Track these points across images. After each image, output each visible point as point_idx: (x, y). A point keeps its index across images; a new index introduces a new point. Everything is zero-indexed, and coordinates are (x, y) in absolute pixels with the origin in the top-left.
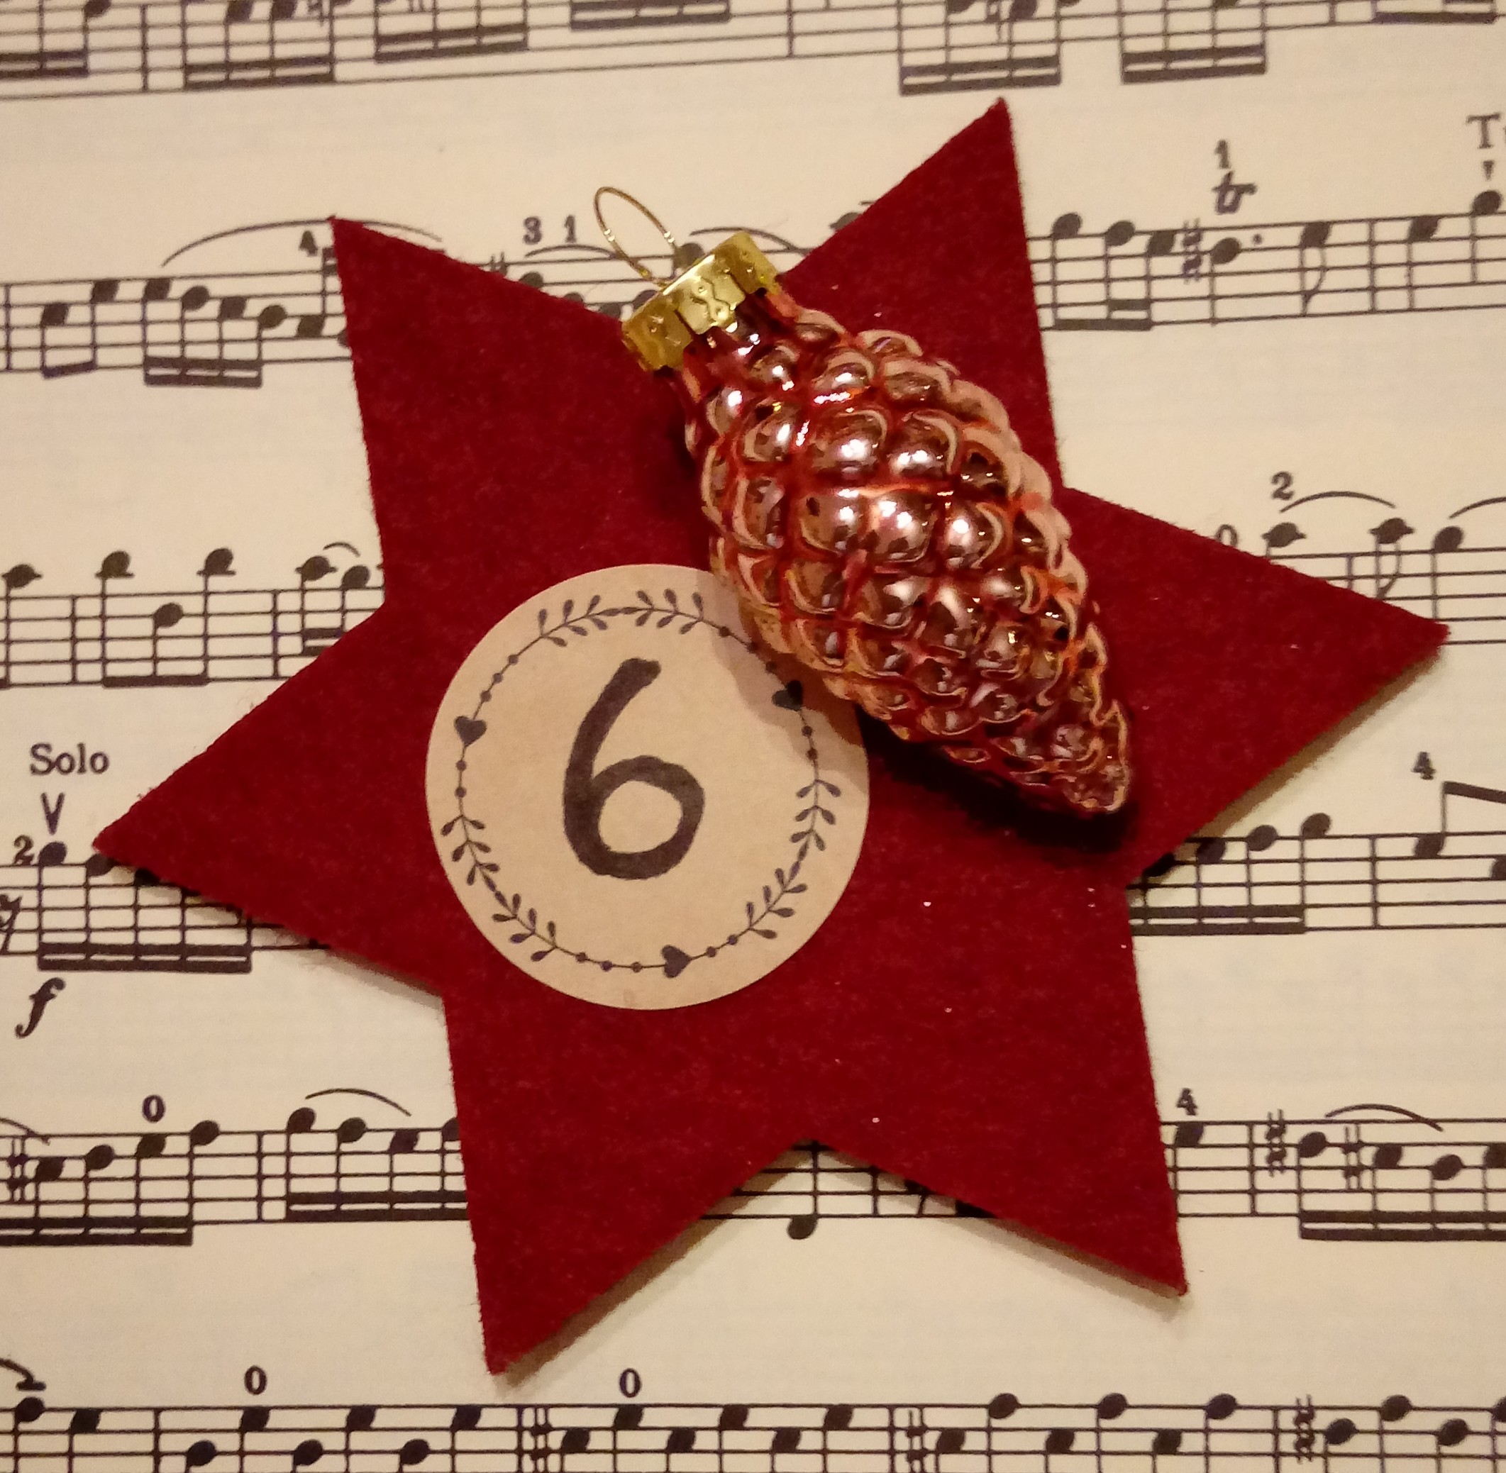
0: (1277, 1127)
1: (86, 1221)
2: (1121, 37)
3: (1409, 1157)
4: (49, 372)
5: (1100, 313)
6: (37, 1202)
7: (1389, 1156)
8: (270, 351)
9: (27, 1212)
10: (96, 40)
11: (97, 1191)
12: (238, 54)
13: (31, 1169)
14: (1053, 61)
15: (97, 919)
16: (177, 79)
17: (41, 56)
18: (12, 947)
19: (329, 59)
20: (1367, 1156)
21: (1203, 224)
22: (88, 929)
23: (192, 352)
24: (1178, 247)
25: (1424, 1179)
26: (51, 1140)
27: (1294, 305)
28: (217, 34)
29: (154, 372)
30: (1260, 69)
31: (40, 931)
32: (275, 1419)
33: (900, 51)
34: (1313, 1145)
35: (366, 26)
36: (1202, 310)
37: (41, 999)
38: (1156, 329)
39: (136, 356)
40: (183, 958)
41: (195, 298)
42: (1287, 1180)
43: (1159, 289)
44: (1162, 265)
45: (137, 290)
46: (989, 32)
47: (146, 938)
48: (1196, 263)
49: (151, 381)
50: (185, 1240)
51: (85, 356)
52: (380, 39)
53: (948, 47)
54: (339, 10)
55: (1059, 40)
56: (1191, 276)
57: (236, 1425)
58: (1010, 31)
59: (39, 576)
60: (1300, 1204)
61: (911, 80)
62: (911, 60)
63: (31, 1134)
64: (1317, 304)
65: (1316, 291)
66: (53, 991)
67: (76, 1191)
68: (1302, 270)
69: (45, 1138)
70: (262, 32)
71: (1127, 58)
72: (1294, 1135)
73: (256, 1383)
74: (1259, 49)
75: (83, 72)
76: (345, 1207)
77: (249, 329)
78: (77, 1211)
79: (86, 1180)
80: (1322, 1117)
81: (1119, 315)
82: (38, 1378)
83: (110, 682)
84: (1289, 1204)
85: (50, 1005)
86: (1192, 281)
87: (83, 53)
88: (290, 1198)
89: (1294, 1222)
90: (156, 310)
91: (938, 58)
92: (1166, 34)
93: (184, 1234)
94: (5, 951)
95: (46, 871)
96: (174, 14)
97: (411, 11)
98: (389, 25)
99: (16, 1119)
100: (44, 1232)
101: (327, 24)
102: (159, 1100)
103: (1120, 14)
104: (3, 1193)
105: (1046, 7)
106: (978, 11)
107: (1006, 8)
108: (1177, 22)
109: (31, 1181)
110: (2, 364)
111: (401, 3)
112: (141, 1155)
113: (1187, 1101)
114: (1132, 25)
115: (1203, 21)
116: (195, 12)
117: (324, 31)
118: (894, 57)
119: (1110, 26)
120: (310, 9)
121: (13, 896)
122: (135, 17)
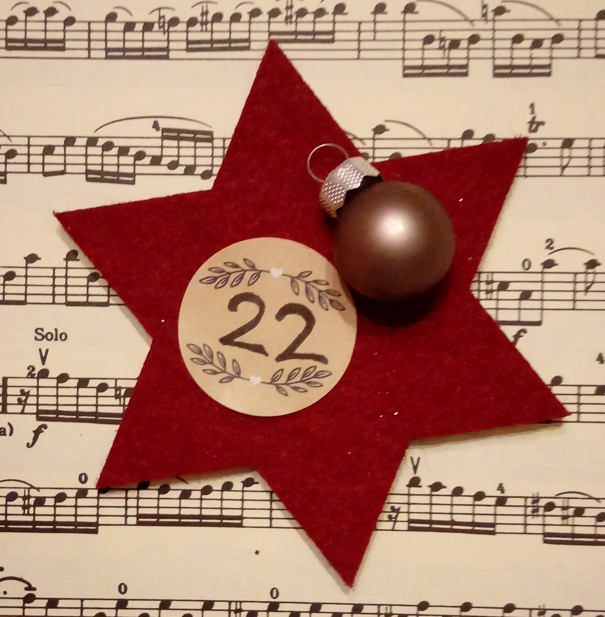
0: (536, 499)
1: (54, 523)
2: (494, 58)
3: (587, 512)
4: (46, 174)
6: (34, 515)
7: (579, 512)
8: (139, 170)
9: (30, 519)
10: (68, 35)
11: (59, 511)
12: (128, 45)
13: (32, 501)
14: (466, 66)
15: (61, 401)
16: (103, 54)
17: (46, 41)
18: (25, 411)
19: (167, 49)
20: (571, 512)
22: (57, 405)
23: (106, 169)
25: (592, 521)
26: (41, 490)
27: (558, 171)
28: (120, 36)
29: (90, 176)
30: (548, 74)
31: (37, 405)
32: (130, 604)
33: (404, 59)
34: (550, 507)
35: (183, 36)
36: (521, 172)
37: (37, 433)
39: (83, 169)
40: (97, 418)
41: (108, 146)
42: (539, 520)
45: (84, 142)
46: (440, 53)
47: (81, 409)
49: (88, 180)
50: (95, 532)
51: (61, 168)
52: (189, 42)
53: (423, 59)
54: (172, 29)
57: (114, 606)
58: (449, 53)
59: (40, 259)
60: (544, 530)
61: (407, 72)
62: (407, 63)
63: (32, 487)
64: (567, 171)
65: (566, 166)
66: (43, 429)
67: (51, 511)
68: (562, 157)
69: (38, 489)
70: (139, 36)
71: (496, 67)
72: (543, 502)
73: (123, 590)
74: (549, 66)
75: (63, 49)
76: (161, 520)
77: (131, 160)
78: (51, 519)
79: (55, 506)
80: (553, 496)
82: (33, 586)
83: (68, 304)
84: (539, 529)
85: (41, 435)
87: (63, 41)
88: (139, 516)
89: (541, 537)
90: (92, 150)
91: (419, 63)
92: (512, 58)
93: (95, 529)
94: (22, 413)
95: (40, 380)
96: (102, 27)
97: (202, 31)
98: (193, 36)
99: (26, 481)
100: (37, 527)
101: (166, 34)
102: (85, 475)
103: (494, 49)
104: (20, 510)
105: (464, 44)
106: (436, 44)
107: (447, 44)
108: (516, 53)
109: (32, 506)
110: (26, 170)
111: (198, 27)
112: (77, 497)
113: (501, 488)
114: (498, 53)
115: (527, 53)
116: (111, 26)
117: (165, 37)
118: (401, 62)
119: (489, 54)
120: (160, 27)
121: (26, 390)
122: (86, 27)
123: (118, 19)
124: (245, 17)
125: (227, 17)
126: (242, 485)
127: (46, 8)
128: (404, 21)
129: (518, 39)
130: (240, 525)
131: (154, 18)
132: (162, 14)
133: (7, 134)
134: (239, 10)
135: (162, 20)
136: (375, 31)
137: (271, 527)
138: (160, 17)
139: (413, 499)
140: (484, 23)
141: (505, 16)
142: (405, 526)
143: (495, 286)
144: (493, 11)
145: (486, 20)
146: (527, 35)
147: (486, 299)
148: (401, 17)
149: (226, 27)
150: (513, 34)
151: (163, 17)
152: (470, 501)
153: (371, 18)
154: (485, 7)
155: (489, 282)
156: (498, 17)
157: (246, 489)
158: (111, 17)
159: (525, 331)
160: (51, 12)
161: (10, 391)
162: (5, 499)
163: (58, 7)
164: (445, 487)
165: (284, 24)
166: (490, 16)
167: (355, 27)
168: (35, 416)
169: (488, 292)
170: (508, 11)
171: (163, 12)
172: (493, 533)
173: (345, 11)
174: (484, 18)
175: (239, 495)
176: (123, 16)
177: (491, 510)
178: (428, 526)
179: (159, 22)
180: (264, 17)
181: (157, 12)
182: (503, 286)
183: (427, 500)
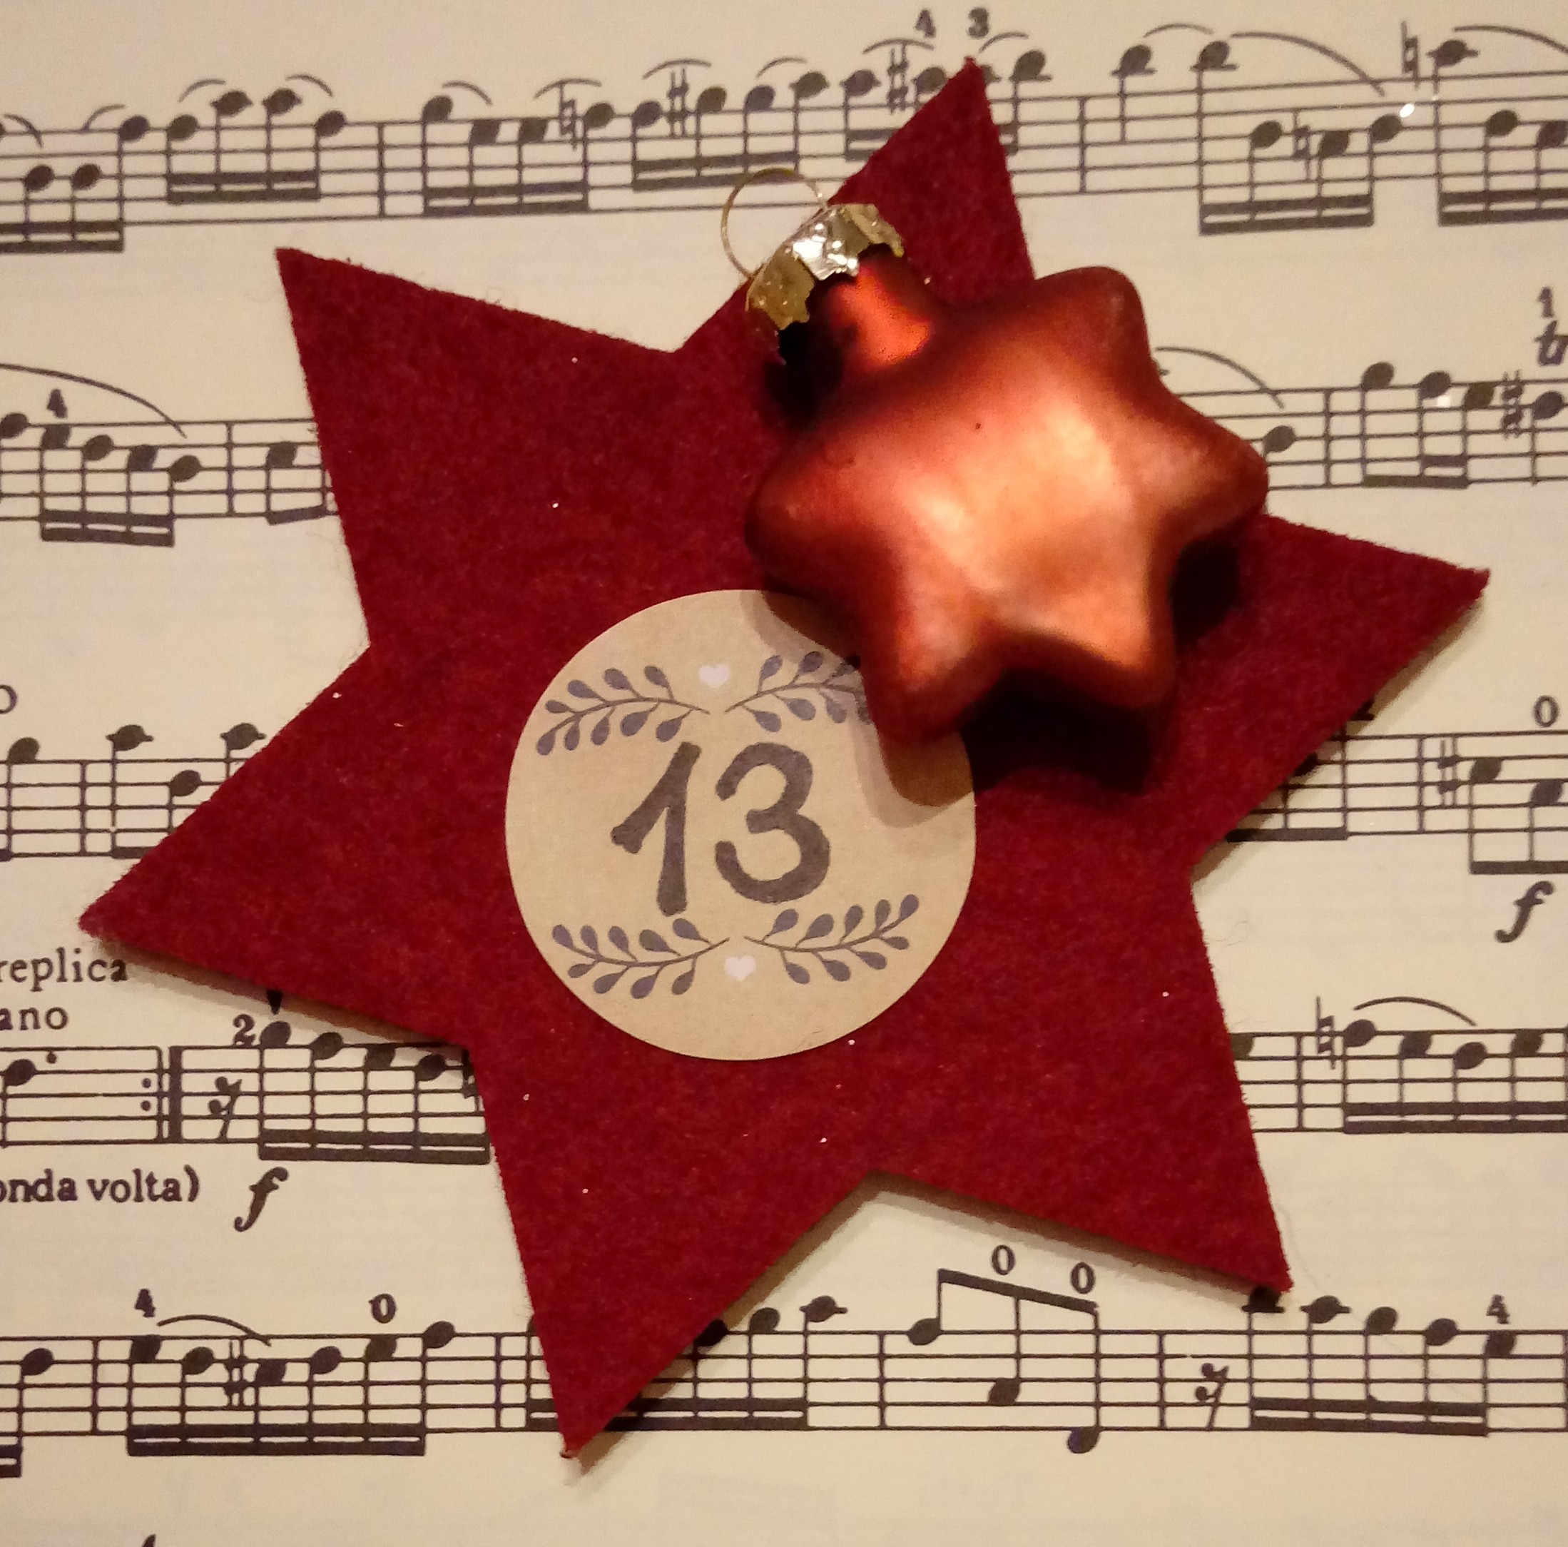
1: (311, 1429)
2: (1439, 175)
4: (274, 517)
5: (1413, 469)
6: (256, 1408)
9: (246, 1418)
10: (328, 160)
11: (321, 1396)
12: (482, 179)
13: (250, 1372)
14: (1366, 200)
15: (324, 1105)
16: (416, 204)
17: (270, 176)
18: (230, 1135)
19: (583, 186)
21: (1524, 377)
22: (313, 1116)
24: (1497, 400)
26: (272, 1341)
28: (461, 157)
33: (1201, 187)
35: (624, 151)
36: (1522, 467)
37: (262, 1190)
38: (1472, 486)
40: (416, 1148)
43: (1477, 445)
44: (1479, 418)
46: (1297, 169)
47: (376, 1126)
48: (1517, 417)
50: (418, 1450)
51: (315, 500)
52: (638, 165)
53: (1252, 185)
54: (593, 133)
55: (1371, 178)
56: (1510, 431)
58: (1320, 168)
59: (263, 736)
61: (1212, 219)
62: (1211, 197)
63: (251, 1335)
66: (276, 1181)
67: (299, 1396)
69: (265, 1339)
70: (509, 155)
75: (314, 195)
78: (300, 1418)
79: (310, 1385)
81: (1432, 471)
85: (272, 1197)
86: (1512, 437)
87: (314, 174)
88: (531, 1405)
91: (1241, 195)
92: (1487, 173)
93: (416, 1443)
94: (223, 1139)
95: (268, 1052)
96: (413, 134)
97: (672, 136)
98: (648, 151)
99: (235, 1320)
100: (264, 1440)
101: (580, 148)
102: (388, 1298)
103: (1438, 151)
104: (219, 1397)
105: (1359, 143)
106: (1285, 146)
107: (1315, 142)
108: (1499, 161)
109: (251, 1385)
110: (223, 508)
111: (662, 126)
112: (370, 1357)
113: (1498, 1309)
114: (1450, 163)
115: (1526, 160)
116: (437, 132)
117: (577, 155)
118: (1194, 195)
119: (1427, 164)
120: (563, 130)
121: (232, 1079)
122: (371, 136)
123: (456, 113)
124: (784, 97)
125: (735, 99)
126: (802, 1314)
127: (267, 92)
128: (1200, 91)
129: (1502, 123)
130: (801, 1425)
131: (548, 106)
132: (567, 98)
133: (174, 418)
134: (766, 80)
135: (568, 112)
136: (1123, 119)
137: (883, 1427)
138: (564, 105)
139: (1262, 1345)
140: (1411, 85)
141: (1466, 65)
142: (1241, 1417)
143: (1464, 771)
144: (1431, 54)
145: (1417, 79)
146: (1525, 111)
147: (1442, 807)
148: (1190, 80)
149: (733, 123)
150: (1486, 112)
151: (572, 103)
152: (1415, 1345)
153: (1113, 85)
154: (1410, 44)
155: (1445, 762)
156: (1445, 71)
157: (813, 1326)
158: (438, 110)
159: (1547, 888)
160: (282, 101)
161: (188, 1082)
162: (179, 1367)
163: (299, 88)
164: (1346, 1310)
165: (886, 111)
166: (1426, 66)
167: (1071, 110)
168: (254, 1147)
169: (1444, 786)
170: (1474, 53)
171: (570, 92)
172: (1481, 1431)
173: (1044, 72)
174: (1410, 75)
175: (794, 1345)
176: (466, 106)
177: (1473, 1369)
178: (1303, 1415)
179: (560, 118)
180: (833, 94)
181: (556, 91)
182: (1486, 770)
183: (1298, 1345)
